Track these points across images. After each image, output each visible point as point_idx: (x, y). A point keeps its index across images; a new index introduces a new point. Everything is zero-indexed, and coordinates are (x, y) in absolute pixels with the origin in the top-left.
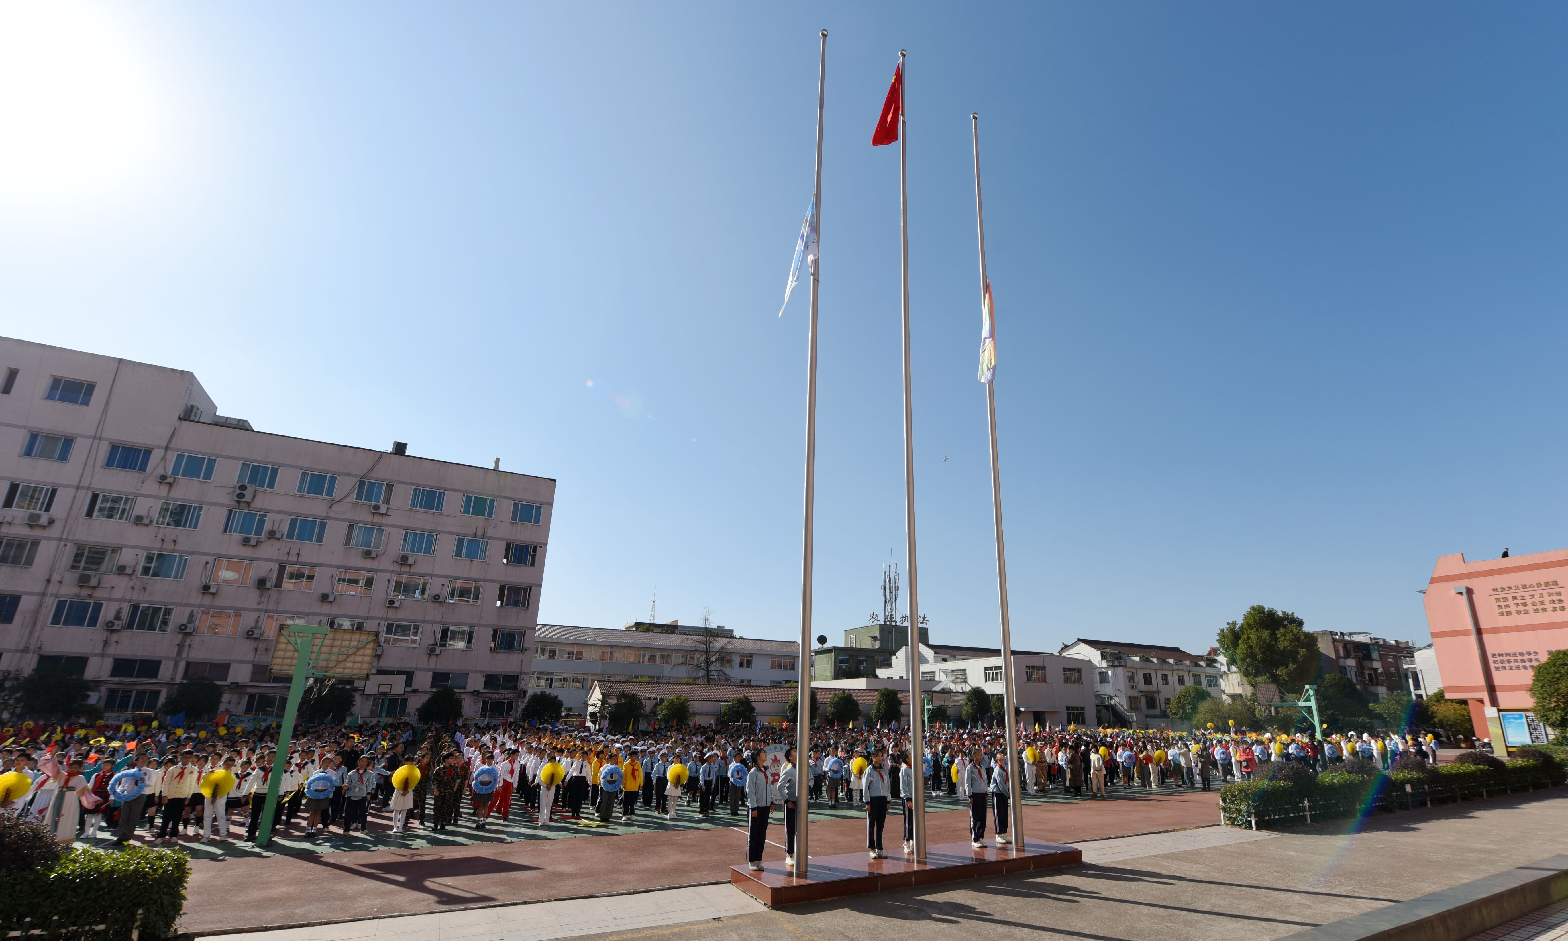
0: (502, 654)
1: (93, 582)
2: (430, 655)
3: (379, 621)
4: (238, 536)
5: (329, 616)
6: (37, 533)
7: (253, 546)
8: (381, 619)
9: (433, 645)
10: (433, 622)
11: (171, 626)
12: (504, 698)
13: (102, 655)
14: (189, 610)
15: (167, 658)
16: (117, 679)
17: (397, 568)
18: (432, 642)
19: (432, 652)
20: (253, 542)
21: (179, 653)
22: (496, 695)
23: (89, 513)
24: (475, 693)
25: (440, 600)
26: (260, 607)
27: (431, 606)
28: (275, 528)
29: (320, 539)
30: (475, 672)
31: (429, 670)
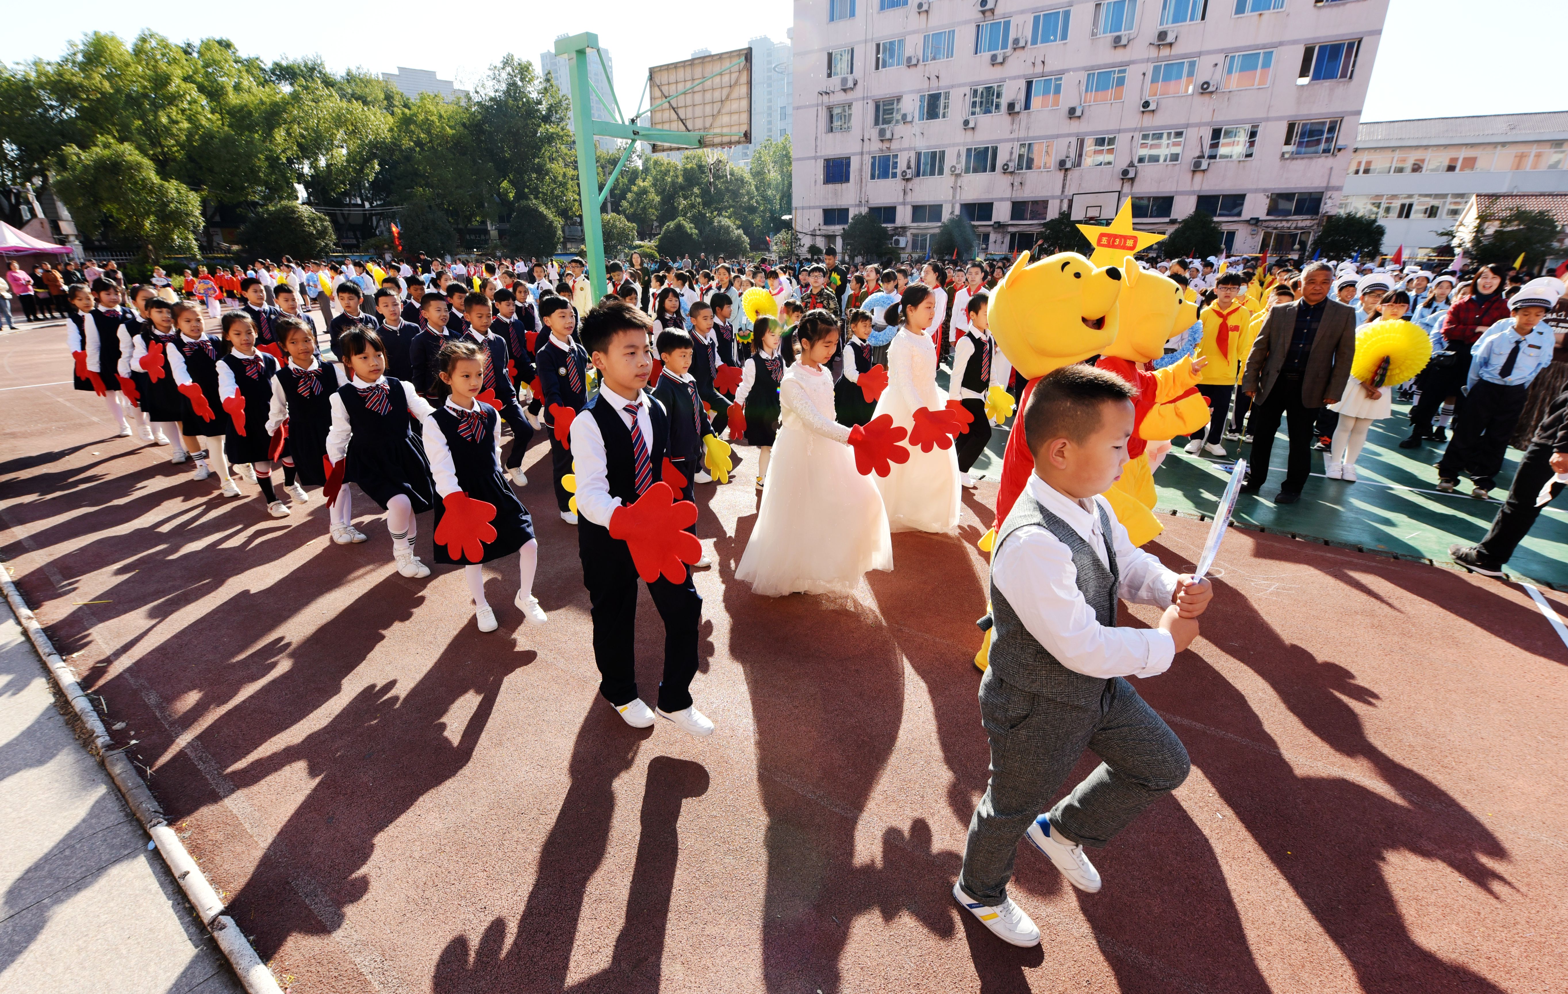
0: (1299, 161)
1: (888, 135)
2: (1194, 172)
3: (1131, 134)
4: (986, 56)
5: (1077, 135)
6: (850, 96)
7: (1001, 64)
8: (1135, 130)
9: (1199, 157)
10: (1199, 125)
11: (946, 169)
12: (1296, 228)
13: (904, 204)
14: (956, 149)
15: (946, 202)
16: (915, 224)
17: (1153, 53)
18: (1198, 154)
19: (1196, 168)
20: (1000, 59)
21: (954, 197)
22: (1285, 224)
23: (877, 68)
24: (1253, 222)
25: (1210, 89)
26: (1012, 136)
27: (1199, 100)
28: (1019, 35)
29: (1064, 37)
30: (1256, 191)
31: (1191, 193)
